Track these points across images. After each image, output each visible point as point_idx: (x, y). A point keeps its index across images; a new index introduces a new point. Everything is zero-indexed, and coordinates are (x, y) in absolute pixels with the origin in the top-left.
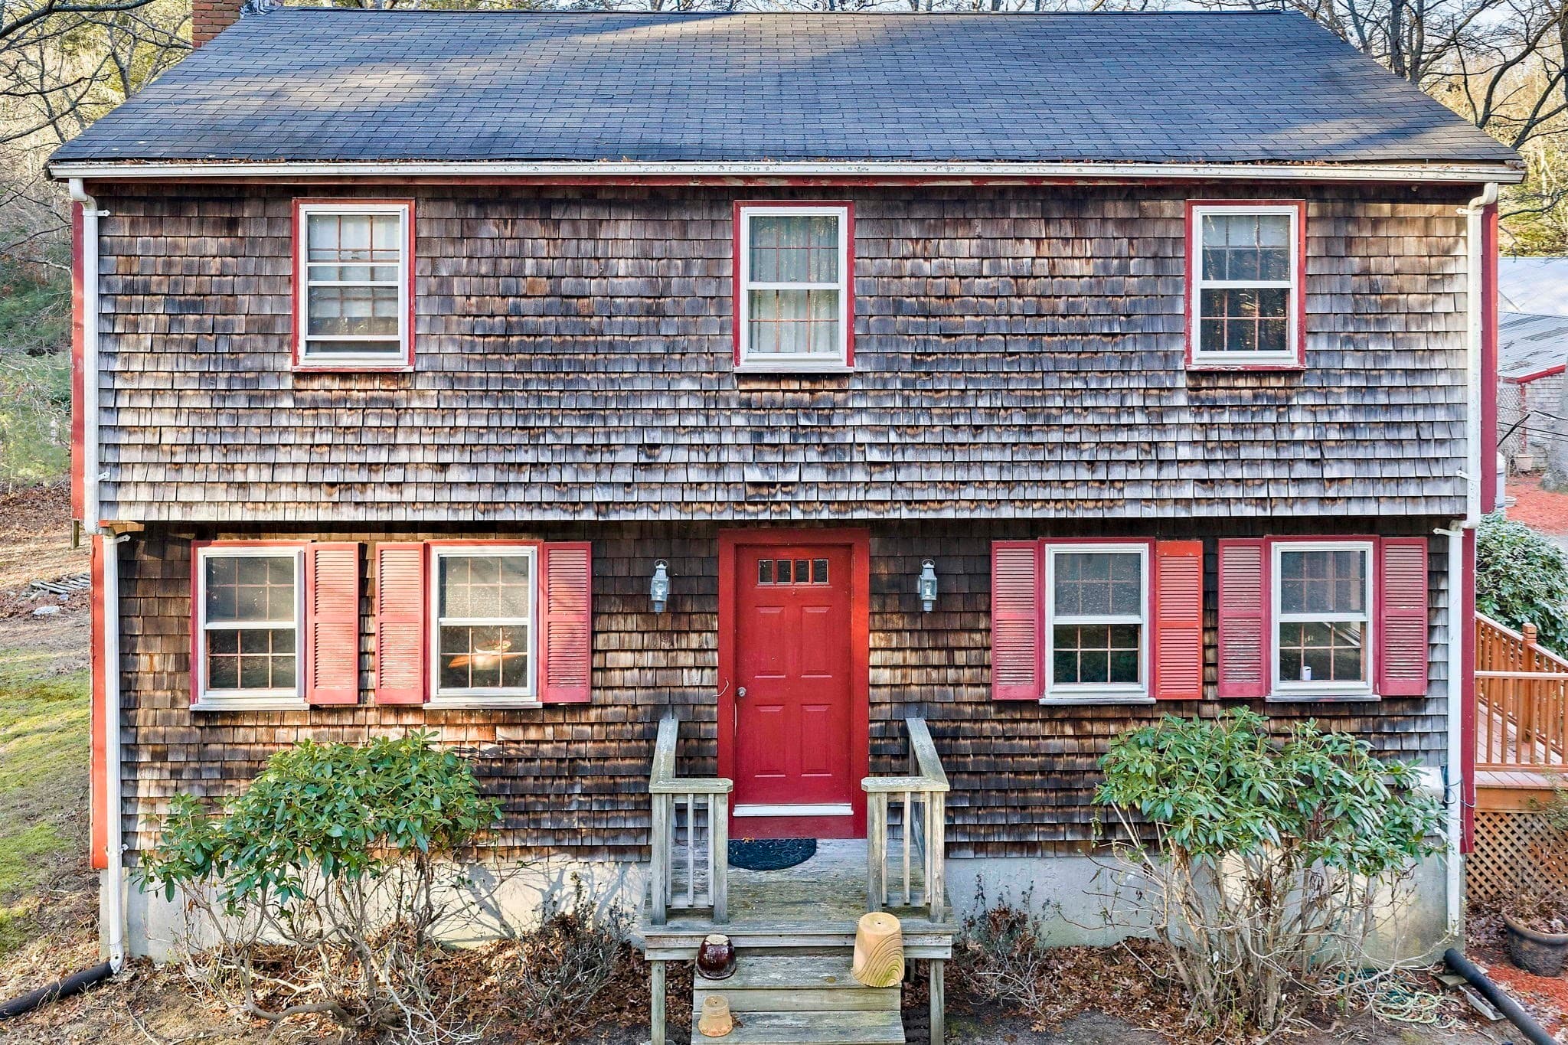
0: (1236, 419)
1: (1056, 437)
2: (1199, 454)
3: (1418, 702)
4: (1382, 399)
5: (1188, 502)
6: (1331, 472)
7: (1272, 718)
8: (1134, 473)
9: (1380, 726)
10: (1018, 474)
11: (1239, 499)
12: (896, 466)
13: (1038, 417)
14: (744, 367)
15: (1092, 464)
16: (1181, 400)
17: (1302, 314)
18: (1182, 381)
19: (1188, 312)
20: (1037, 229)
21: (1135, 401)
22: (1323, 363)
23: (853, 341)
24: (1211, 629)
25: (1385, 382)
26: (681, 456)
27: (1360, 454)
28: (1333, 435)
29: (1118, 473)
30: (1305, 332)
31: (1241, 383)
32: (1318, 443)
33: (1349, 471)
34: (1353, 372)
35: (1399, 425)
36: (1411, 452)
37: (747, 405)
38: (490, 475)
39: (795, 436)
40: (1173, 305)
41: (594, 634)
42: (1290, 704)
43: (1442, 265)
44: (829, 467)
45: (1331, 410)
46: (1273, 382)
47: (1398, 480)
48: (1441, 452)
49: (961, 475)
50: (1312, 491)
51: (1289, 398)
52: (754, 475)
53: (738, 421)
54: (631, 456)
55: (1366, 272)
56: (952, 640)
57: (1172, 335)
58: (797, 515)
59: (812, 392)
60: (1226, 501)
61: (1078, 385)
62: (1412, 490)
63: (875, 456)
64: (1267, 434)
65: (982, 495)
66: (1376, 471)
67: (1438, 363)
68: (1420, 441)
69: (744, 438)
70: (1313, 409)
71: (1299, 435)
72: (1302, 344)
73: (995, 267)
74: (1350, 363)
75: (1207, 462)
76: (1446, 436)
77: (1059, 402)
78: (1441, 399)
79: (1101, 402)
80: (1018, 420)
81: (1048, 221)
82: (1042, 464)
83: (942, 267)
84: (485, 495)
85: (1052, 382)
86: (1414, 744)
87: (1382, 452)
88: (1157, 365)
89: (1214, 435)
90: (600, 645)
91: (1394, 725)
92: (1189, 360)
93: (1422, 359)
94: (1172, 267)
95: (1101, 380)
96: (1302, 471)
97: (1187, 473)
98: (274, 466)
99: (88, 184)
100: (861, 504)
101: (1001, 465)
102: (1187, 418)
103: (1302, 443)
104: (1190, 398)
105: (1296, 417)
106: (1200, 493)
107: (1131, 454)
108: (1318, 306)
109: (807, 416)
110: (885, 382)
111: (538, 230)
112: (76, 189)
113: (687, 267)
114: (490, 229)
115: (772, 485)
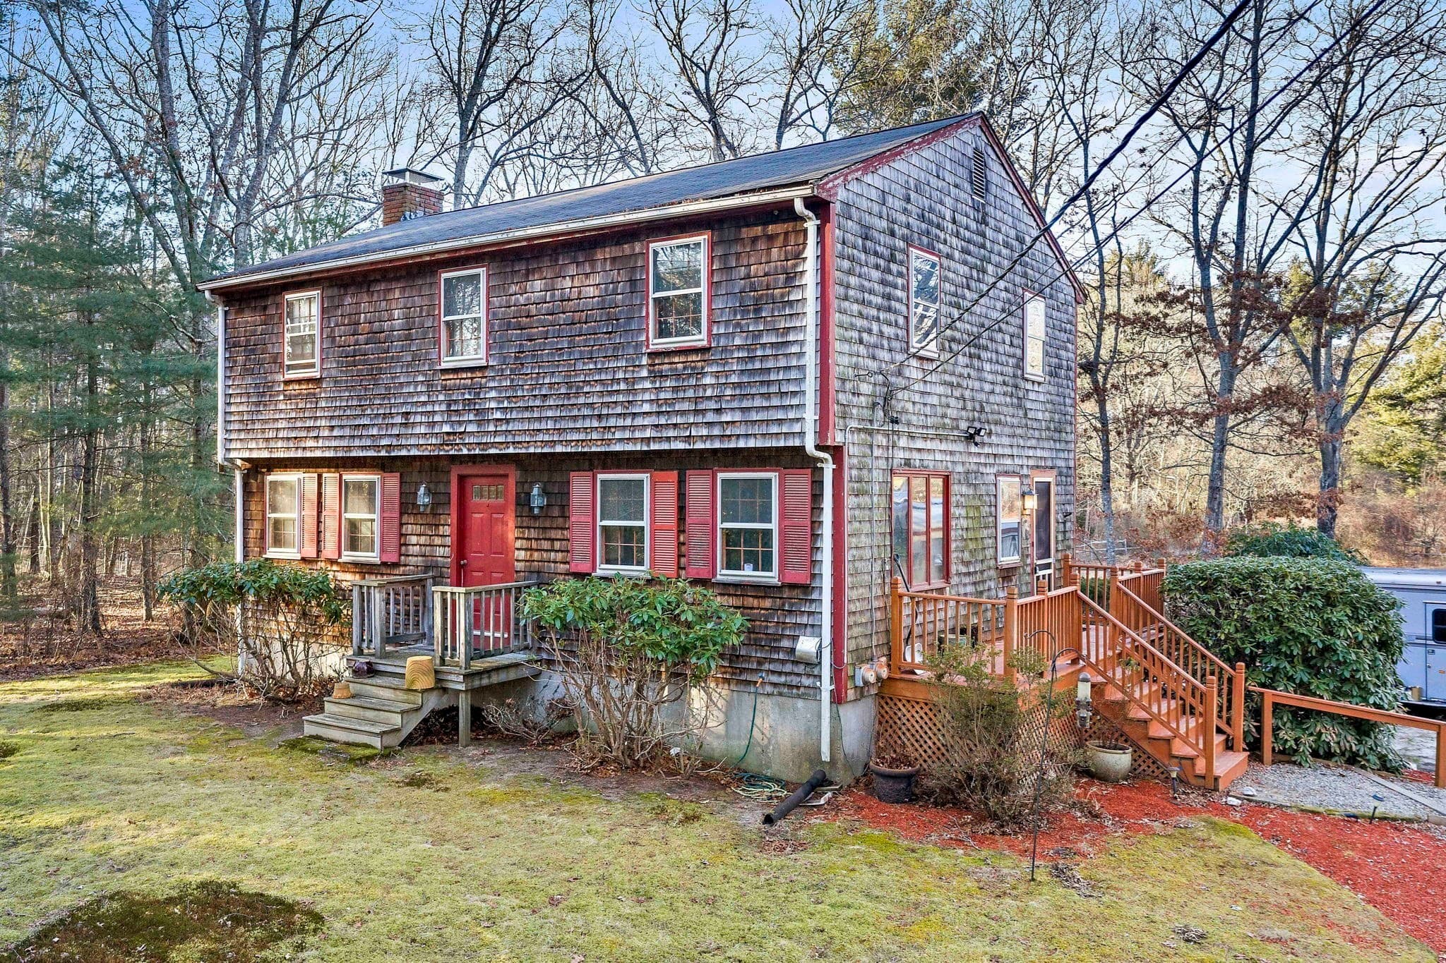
0: (674, 384)
1: (581, 400)
2: (655, 409)
3: (806, 589)
4: (758, 365)
5: (648, 440)
6: (726, 418)
7: (721, 594)
8: (621, 422)
9: (783, 605)
10: (563, 425)
11: (676, 438)
12: (508, 421)
13: (574, 389)
14: (444, 366)
15: (600, 417)
16: (644, 373)
17: (711, 310)
18: (645, 361)
19: (648, 313)
20: (572, 270)
21: (620, 375)
22: (723, 342)
23: (489, 347)
24: (681, 531)
25: (759, 353)
26: (418, 419)
27: (745, 404)
28: (728, 392)
29: (612, 422)
30: (711, 323)
31: (676, 360)
32: (719, 398)
33: (737, 416)
34: (739, 347)
35: (769, 383)
36: (775, 402)
37: (445, 388)
38: (347, 432)
39: (464, 405)
40: (641, 311)
41: (401, 525)
42: (729, 585)
43: (795, 266)
44: (479, 423)
45: (727, 374)
46: (694, 358)
47: (768, 422)
48: (795, 401)
49: (537, 426)
50: (716, 431)
51: (703, 368)
52: (446, 428)
53: (441, 397)
54: (399, 420)
55: (748, 277)
56: (553, 534)
57: (640, 330)
58: (465, 452)
59: (472, 378)
60: (668, 439)
61: (591, 366)
62: (774, 429)
63: (498, 415)
64: (690, 393)
65: (547, 438)
66: (754, 416)
67: (791, 338)
68: (782, 394)
69: (444, 407)
70: (716, 375)
71: (709, 393)
72: (710, 330)
73: (553, 296)
74: (738, 341)
75: (659, 413)
76: (797, 389)
77: (582, 378)
78: (794, 363)
79: (603, 377)
80: (563, 391)
81: (578, 264)
82: (575, 418)
83: (528, 299)
84: (345, 443)
85: (580, 366)
86: (804, 620)
87: (758, 402)
88: (631, 351)
89: (662, 396)
90: (404, 531)
91: (791, 605)
92: (648, 347)
93: (783, 335)
94: (639, 287)
95: (603, 363)
96: (710, 417)
97: (647, 421)
98: (277, 429)
99: (213, 291)
100: (493, 444)
101: (555, 419)
102: (648, 385)
103: (710, 398)
104: (650, 372)
105: (708, 380)
106: (654, 434)
107: (619, 410)
108: (718, 304)
109: (470, 393)
110: (502, 370)
111: (366, 298)
112: (207, 294)
113: (421, 311)
114: (348, 300)
115: (454, 434)
